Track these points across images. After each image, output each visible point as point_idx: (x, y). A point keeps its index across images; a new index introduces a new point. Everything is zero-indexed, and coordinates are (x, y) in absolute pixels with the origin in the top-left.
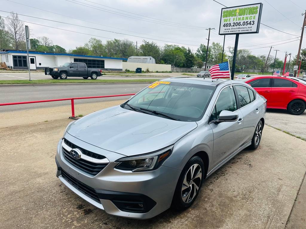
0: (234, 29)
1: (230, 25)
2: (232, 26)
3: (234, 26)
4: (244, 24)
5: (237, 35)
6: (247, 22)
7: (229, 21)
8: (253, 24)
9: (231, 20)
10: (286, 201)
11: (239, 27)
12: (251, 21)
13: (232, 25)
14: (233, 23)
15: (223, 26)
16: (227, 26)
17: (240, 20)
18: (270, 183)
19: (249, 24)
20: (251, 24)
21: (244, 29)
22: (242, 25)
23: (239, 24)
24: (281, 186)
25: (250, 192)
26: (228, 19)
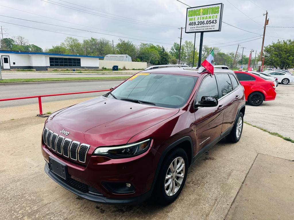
0: (199, 27)
1: (195, 23)
2: (196, 25)
3: (199, 25)
4: (208, 22)
5: (202, 33)
7: (194, 20)
9: (196, 19)
10: (234, 185)
11: (203, 25)
12: (213, 20)
13: (197, 23)
15: (189, 25)
17: (204, 19)
18: (223, 169)
19: (212, 23)
20: (214, 23)
21: (208, 28)
22: (205, 24)
23: (203, 23)
24: (232, 171)
25: (203, 178)
26: (193, 18)
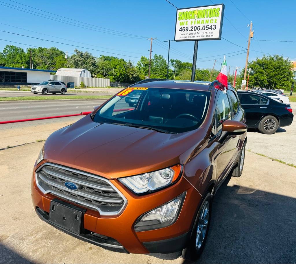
0: (193, 34)
1: (187, 29)
3: (193, 30)
4: (204, 28)
5: (196, 41)
6: (207, 26)
8: (214, 28)
9: (189, 23)
11: (198, 31)
12: (212, 26)
13: (190, 29)
14: (191, 27)
15: (180, 30)
16: (184, 30)
17: (199, 24)
19: (210, 28)
21: (204, 35)
22: (201, 30)
26: (185, 23)
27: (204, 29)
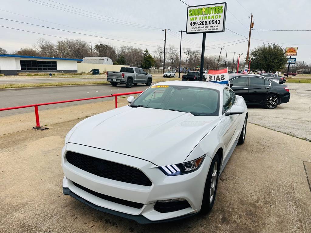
0: (201, 28)
1: (197, 23)
2: (198, 25)
3: (201, 25)
5: (204, 33)
6: (213, 21)
7: (196, 20)
8: (219, 23)
9: (198, 19)
11: (206, 26)
12: (217, 20)
13: (199, 23)
15: (190, 25)
16: (194, 24)
17: (206, 19)
19: (215, 23)
20: (217, 23)
21: (211, 28)
22: (208, 24)
23: (205, 23)
27: (210, 23)
